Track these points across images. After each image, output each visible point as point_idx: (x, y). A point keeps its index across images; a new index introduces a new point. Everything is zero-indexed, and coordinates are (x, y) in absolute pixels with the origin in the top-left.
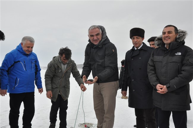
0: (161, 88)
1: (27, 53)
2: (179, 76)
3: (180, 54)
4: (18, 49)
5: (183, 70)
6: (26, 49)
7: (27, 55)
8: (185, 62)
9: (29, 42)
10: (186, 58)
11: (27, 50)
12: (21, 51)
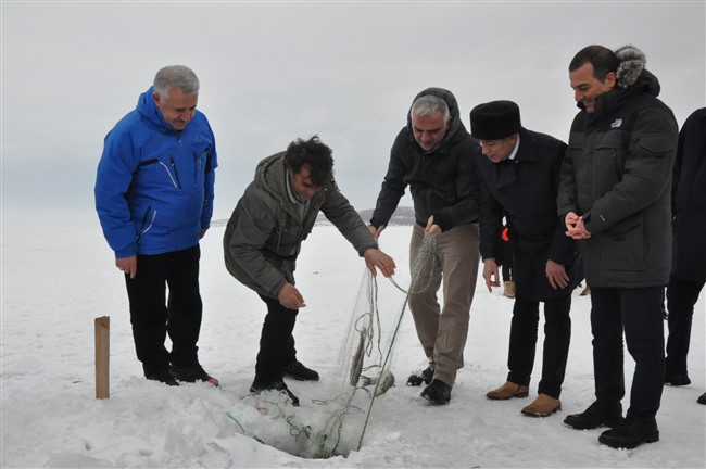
0: (573, 222)
1: (177, 127)
2: (616, 189)
3: (618, 123)
4: (146, 114)
5: (628, 171)
6: (174, 116)
7: (178, 134)
8: (631, 147)
9: (179, 94)
10: (635, 135)
11: (174, 121)
12: (158, 122)
